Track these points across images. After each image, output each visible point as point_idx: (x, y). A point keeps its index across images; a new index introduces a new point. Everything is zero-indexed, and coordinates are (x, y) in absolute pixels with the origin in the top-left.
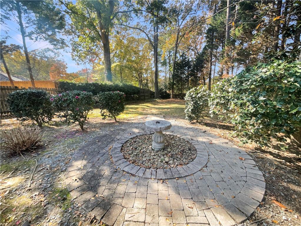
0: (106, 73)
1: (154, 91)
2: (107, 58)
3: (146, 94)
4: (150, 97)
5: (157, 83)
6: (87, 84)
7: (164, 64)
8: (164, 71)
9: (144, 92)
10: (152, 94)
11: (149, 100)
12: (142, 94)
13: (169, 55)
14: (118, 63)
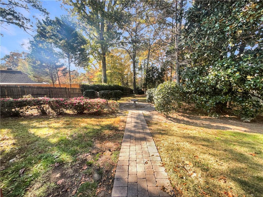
0: (103, 78)
1: (133, 89)
2: (104, 69)
3: (127, 91)
4: (130, 93)
5: (135, 83)
6: (94, 85)
7: (140, 69)
8: (140, 74)
9: (126, 90)
10: (132, 91)
11: (130, 95)
12: (125, 91)
13: (144, 63)
14: (110, 71)
